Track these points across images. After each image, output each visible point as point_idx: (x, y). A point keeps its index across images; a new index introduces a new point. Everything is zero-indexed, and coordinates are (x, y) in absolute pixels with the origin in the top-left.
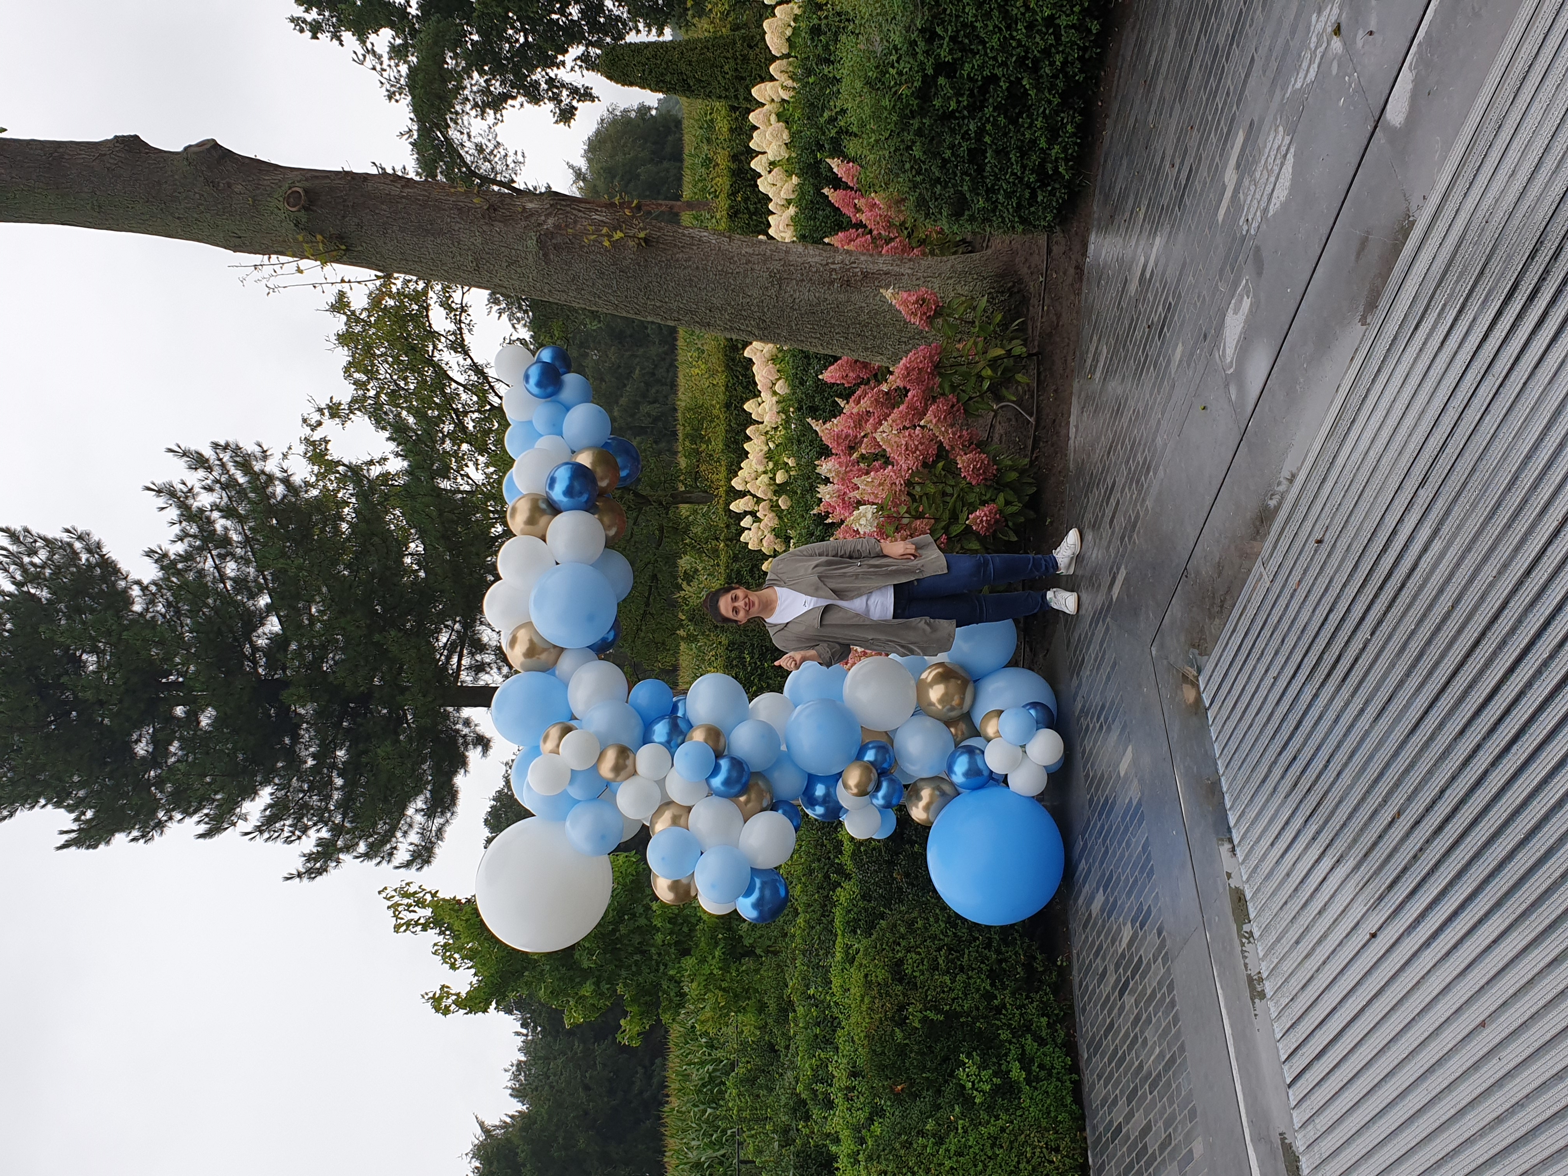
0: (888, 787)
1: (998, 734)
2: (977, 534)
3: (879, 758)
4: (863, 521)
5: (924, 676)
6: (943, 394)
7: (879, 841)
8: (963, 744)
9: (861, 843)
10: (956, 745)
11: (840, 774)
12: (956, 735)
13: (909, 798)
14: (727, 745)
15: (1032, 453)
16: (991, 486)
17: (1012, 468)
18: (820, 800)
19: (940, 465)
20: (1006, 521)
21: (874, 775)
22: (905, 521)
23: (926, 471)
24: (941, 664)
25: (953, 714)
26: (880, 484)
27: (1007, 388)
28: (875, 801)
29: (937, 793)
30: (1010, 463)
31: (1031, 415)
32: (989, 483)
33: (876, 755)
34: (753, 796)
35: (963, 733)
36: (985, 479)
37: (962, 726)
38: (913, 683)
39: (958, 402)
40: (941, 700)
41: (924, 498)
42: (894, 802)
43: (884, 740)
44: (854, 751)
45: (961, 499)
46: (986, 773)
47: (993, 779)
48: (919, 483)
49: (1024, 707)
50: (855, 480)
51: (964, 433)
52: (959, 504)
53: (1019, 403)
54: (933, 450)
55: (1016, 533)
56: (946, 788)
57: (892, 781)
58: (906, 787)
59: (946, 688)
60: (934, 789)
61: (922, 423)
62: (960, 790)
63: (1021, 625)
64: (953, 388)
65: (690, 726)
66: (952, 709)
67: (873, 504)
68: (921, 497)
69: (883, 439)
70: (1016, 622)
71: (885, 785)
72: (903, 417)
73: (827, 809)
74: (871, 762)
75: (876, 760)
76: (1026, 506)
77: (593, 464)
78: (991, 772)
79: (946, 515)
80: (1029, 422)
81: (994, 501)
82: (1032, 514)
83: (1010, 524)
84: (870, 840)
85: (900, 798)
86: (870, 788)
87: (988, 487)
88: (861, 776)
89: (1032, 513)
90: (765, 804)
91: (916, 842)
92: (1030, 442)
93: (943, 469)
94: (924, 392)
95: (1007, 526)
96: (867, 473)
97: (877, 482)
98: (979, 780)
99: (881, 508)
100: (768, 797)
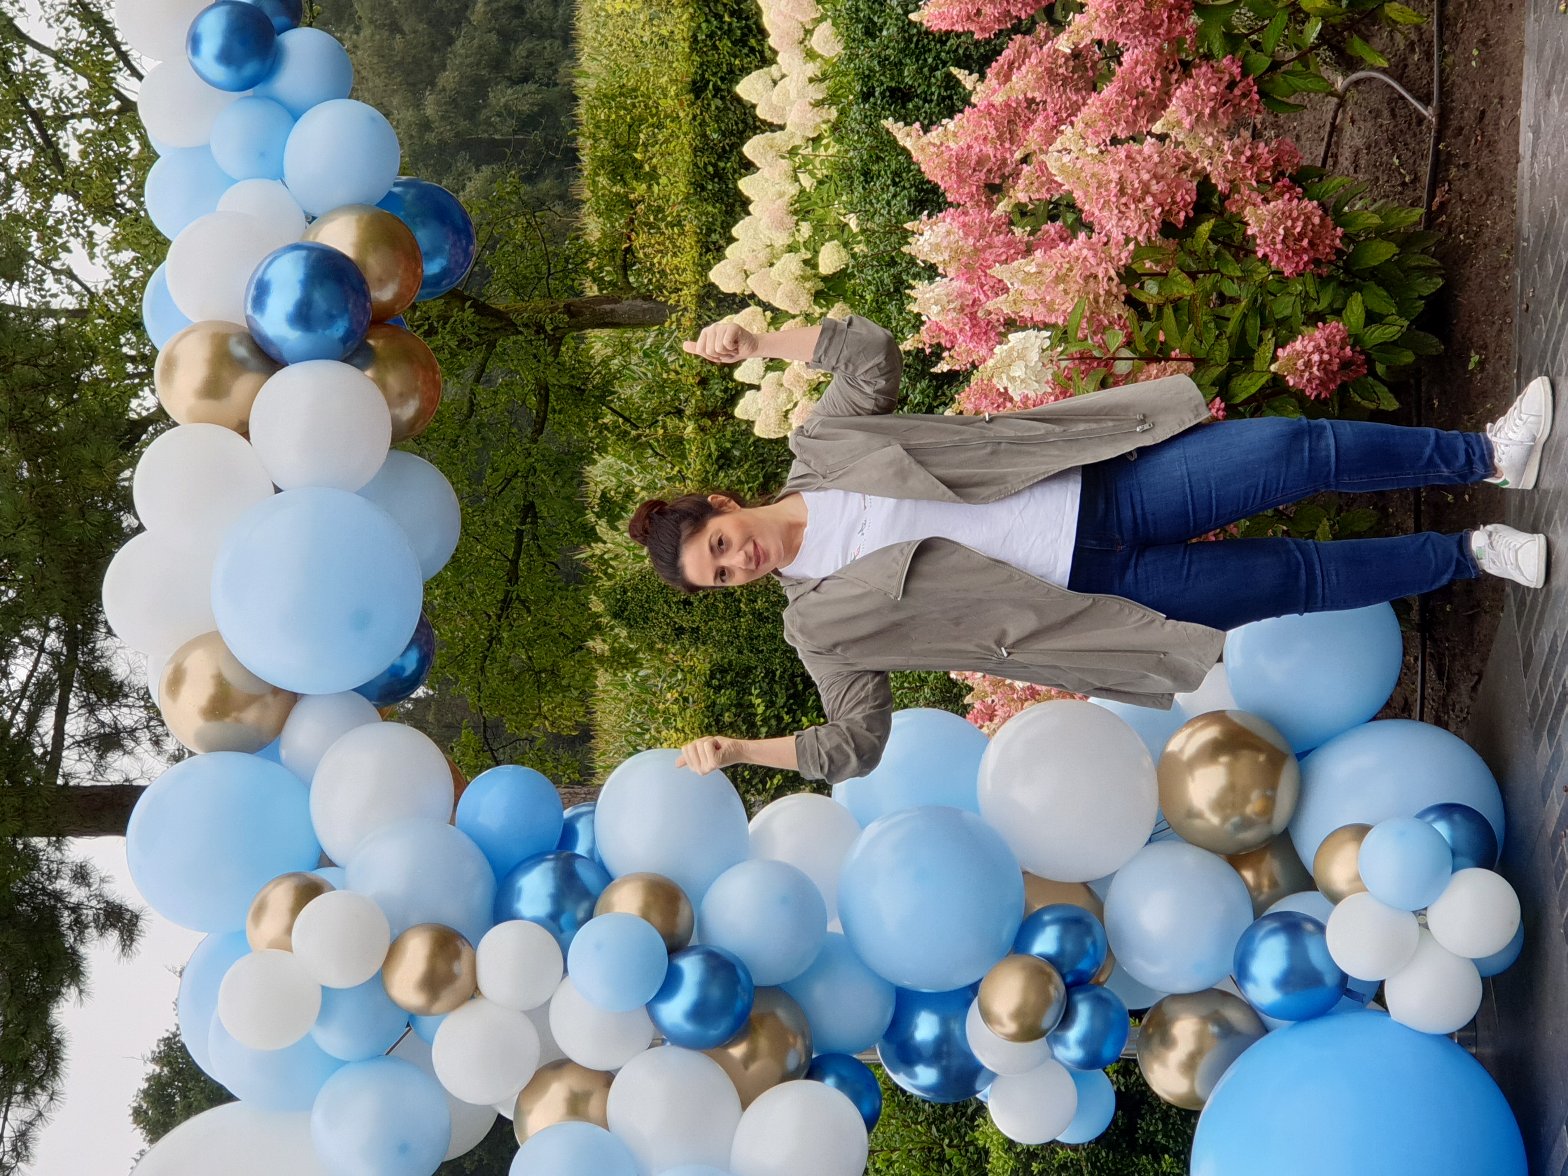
0: (1092, 1017)
1: (1358, 884)
2: (1299, 396)
3: (1069, 947)
4: (1018, 371)
5: (1173, 746)
6: (1208, 57)
7: (1075, 1148)
8: (1276, 908)
9: (1031, 1154)
10: (1259, 911)
11: (974, 988)
12: (1258, 887)
13: (1146, 1040)
14: (696, 922)
15: (1432, 196)
16: (1331, 278)
17: (1382, 233)
18: (927, 1052)
19: (1205, 228)
20: (1370, 362)
21: (1057, 989)
22: (1122, 367)
23: (1171, 244)
24: (1216, 716)
25: (1249, 836)
26: (1059, 279)
27: (1366, 39)
28: (1060, 1052)
29: (1213, 1029)
30: (1376, 220)
31: (1426, 100)
32: (1325, 271)
33: (1061, 939)
34: (763, 1043)
35: (1274, 884)
36: (1317, 262)
37: (1272, 865)
38: (1147, 762)
39: (1244, 74)
40: (1220, 804)
41: (1168, 311)
42: (1108, 1052)
43: (1081, 902)
44: (1008, 930)
45: (1259, 309)
46: (1330, 980)
47: (1349, 993)
48: (1152, 275)
49: (1421, 815)
50: (998, 271)
51: (1262, 148)
52: (1253, 324)
53: (1399, 71)
54: (1187, 193)
55: (1396, 389)
56: (1235, 1016)
57: (1101, 1003)
58: (1137, 1014)
59: (1231, 770)
60: (1205, 1019)
61: (1158, 128)
62: (1269, 1020)
63: (1415, 616)
64: (1232, 40)
65: (607, 877)
66: (1246, 824)
67: (1046, 326)
68: (1159, 308)
69: (1062, 169)
70: (1401, 609)
71: (1083, 1011)
72: (1110, 114)
73: (945, 1073)
74: (1051, 960)
75: (1061, 952)
76: (1420, 323)
77: (362, 245)
78: (1344, 977)
79: (1222, 352)
80: (1421, 119)
81: (1338, 313)
82: (1434, 345)
83: (1380, 369)
84: (1052, 1146)
85: (1121, 1042)
86: (1048, 1019)
87: (1323, 281)
88: (1026, 990)
89: (1435, 340)
90: (792, 1061)
91: (1166, 1150)
92: (1425, 170)
93: (1213, 238)
94: (1159, 51)
95: (1372, 373)
96: (1028, 251)
97: (1050, 273)
98: (1316, 996)
99: (1063, 336)
100: (799, 1045)
